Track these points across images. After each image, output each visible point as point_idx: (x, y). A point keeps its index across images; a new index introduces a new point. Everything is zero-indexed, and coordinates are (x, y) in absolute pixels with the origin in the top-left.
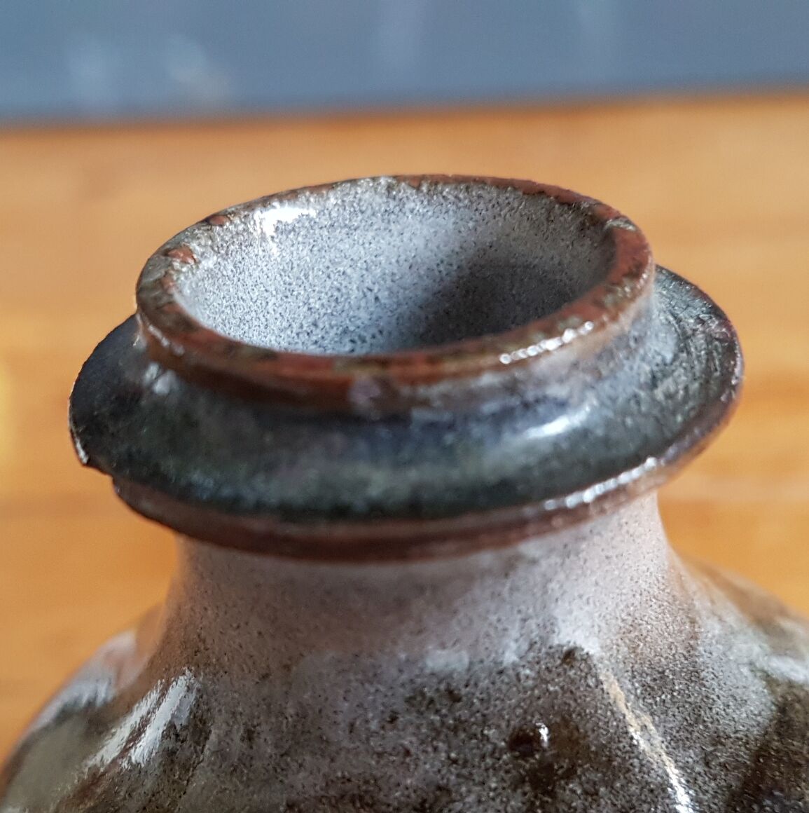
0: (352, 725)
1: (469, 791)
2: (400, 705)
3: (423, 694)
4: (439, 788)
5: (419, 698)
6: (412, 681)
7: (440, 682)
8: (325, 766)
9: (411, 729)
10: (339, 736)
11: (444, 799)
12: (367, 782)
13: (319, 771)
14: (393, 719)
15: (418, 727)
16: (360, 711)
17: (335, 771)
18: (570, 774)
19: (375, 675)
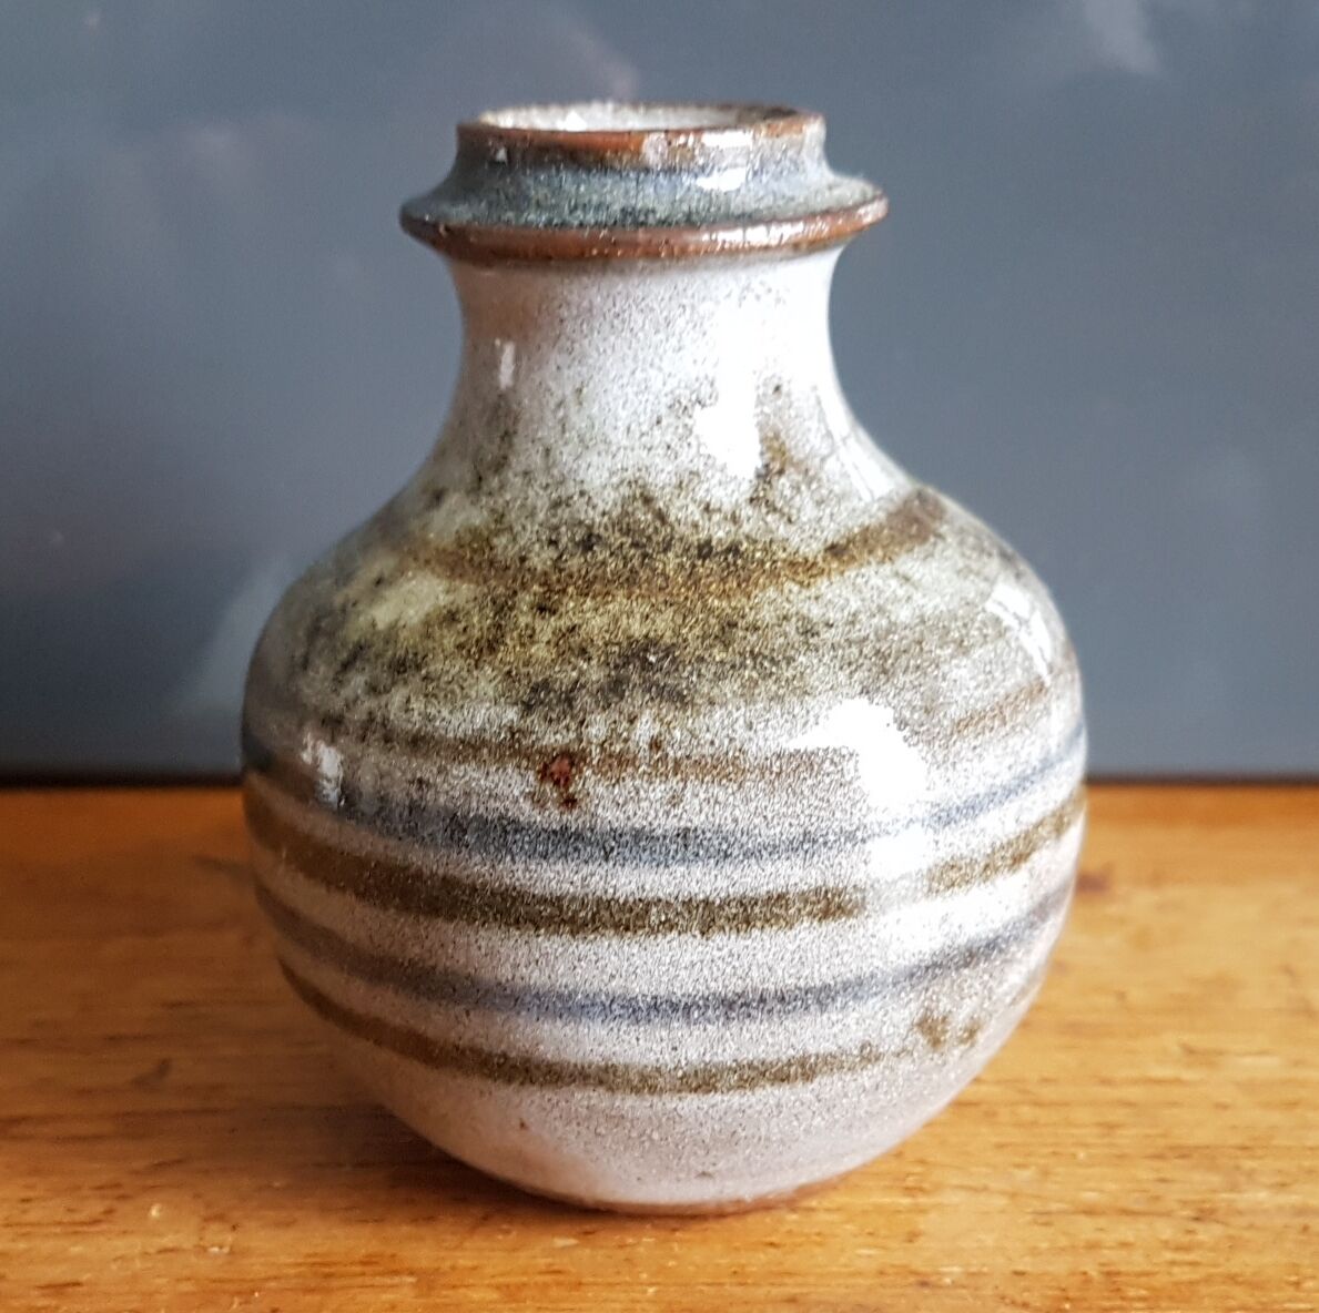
0: (629, 429)
1: (713, 476)
2: (663, 411)
3: (680, 402)
4: (691, 473)
5: (677, 405)
6: (672, 392)
7: (692, 394)
8: (608, 462)
9: (671, 430)
10: (618, 437)
11: (696, 481)
12: (639, 470)
13: (603, 465)
14: (658, 422)
15: (677, 428)
16: (634, 417)
17: (616, 464)
18: (781, 472)
19: (646, 388)
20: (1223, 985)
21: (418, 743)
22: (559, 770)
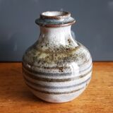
20: (97, 80)
21: (48, 68)
22: (61, 69)
